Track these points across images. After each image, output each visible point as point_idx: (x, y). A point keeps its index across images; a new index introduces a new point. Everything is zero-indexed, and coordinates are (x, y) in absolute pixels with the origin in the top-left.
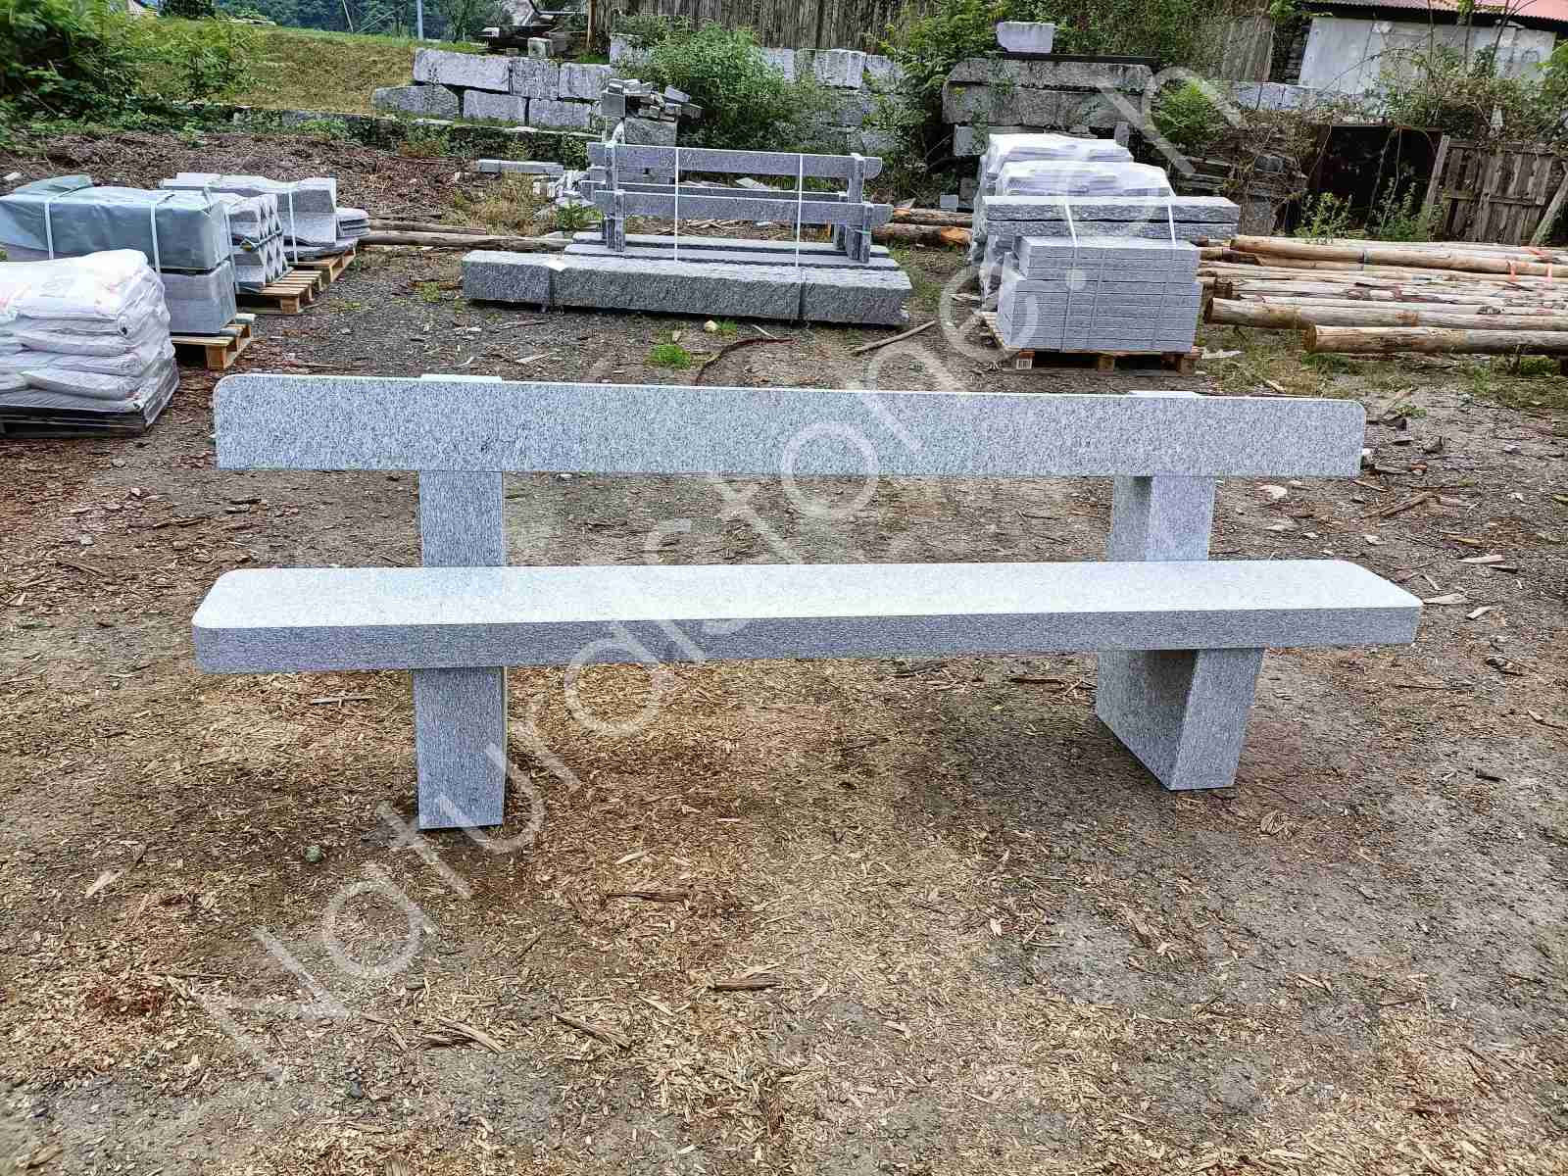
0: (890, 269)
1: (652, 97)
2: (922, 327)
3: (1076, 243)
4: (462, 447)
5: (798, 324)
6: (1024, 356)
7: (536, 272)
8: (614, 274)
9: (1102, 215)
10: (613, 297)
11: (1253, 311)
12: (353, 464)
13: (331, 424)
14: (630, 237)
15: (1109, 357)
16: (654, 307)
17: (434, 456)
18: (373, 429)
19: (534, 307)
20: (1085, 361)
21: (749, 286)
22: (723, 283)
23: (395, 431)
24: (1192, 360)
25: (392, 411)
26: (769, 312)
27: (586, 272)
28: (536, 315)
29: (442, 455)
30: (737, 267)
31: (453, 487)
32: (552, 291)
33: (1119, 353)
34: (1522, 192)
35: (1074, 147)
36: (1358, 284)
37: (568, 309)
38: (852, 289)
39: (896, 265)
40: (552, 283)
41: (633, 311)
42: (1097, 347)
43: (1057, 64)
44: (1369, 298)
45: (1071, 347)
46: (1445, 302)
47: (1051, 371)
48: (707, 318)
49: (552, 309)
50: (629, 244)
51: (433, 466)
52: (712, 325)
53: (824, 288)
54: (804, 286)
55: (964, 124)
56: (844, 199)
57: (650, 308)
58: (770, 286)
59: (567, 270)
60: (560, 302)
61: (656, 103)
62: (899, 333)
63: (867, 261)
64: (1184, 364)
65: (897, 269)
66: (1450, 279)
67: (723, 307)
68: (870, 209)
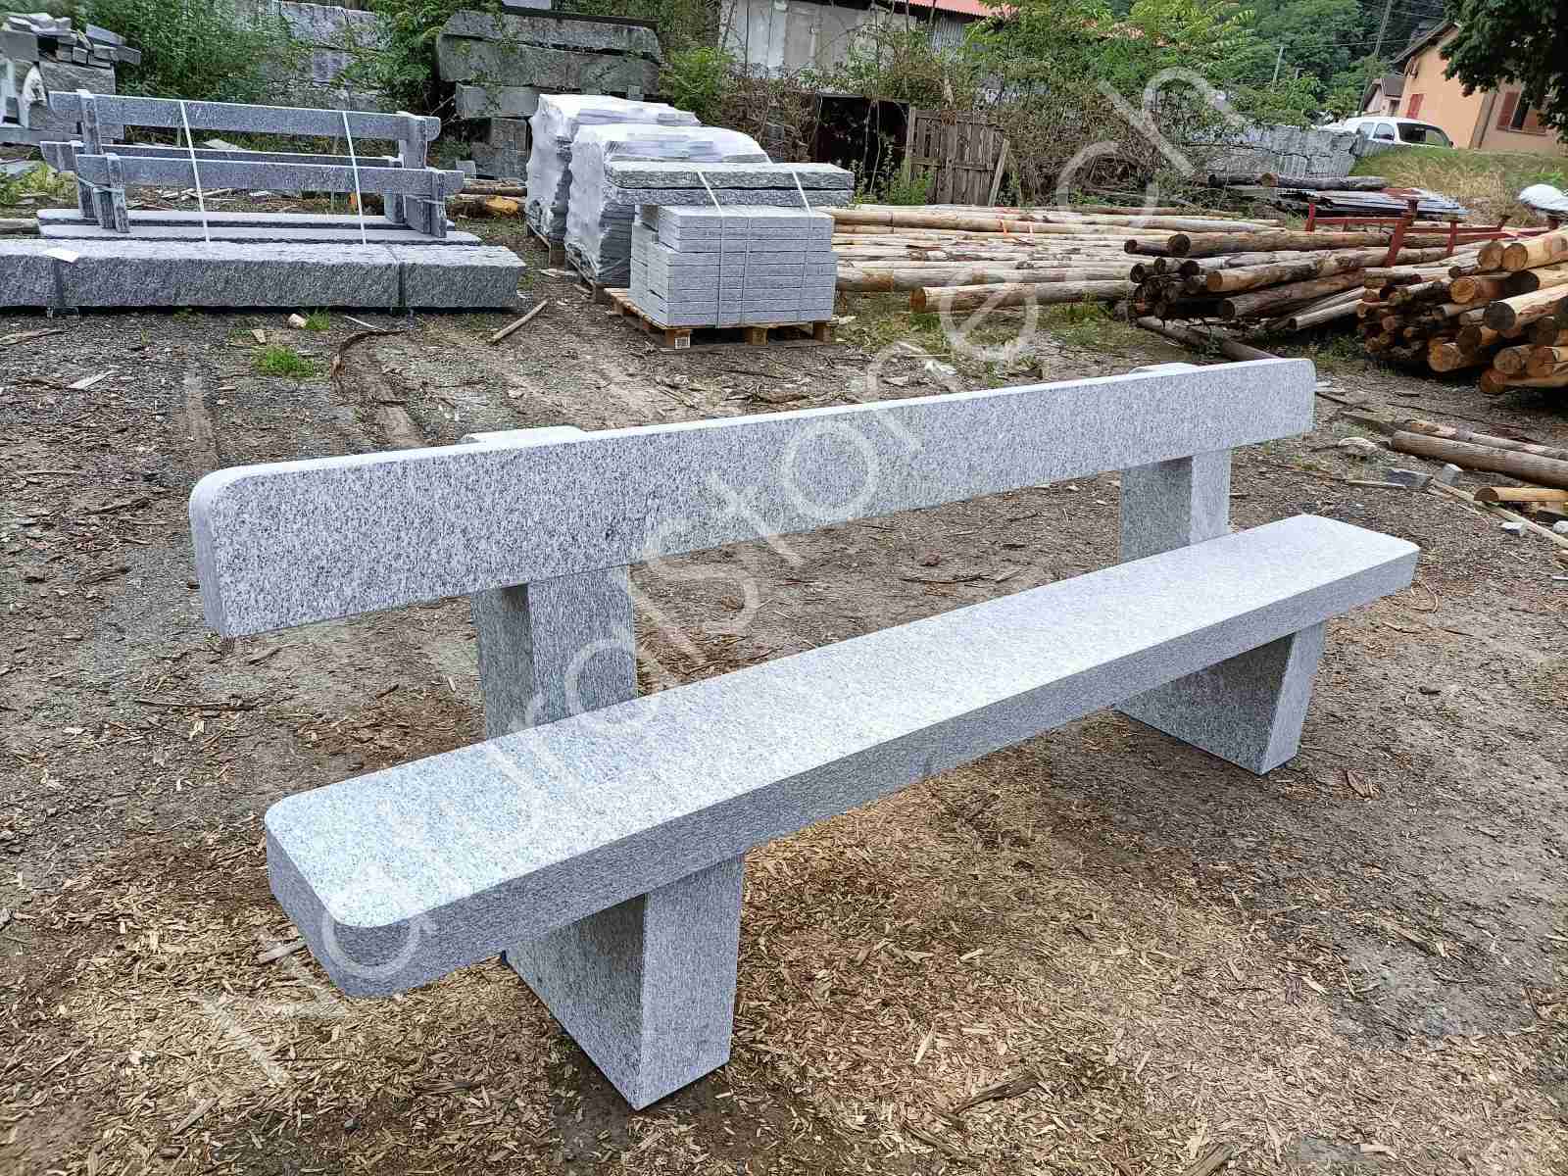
0: (470, 243)
1: (74, 36)
2: (538, 309)
3: (721, 212)
4: (582, 538)
5: (400, 312)
6: (682, 334)
7: (31, 264)
8: (149, 262)
9: (733, 183)
10: (153, 291)
11: (856, 276)
12: (439, 590)
13: (403, 534)
14: (133, 215)
15: (760, 331)
16: (212, 301)
17: (547, 558)
18: (464, 531)
19: (35, 311)
20: (738, 335)
21: (335, 270)
22: (300, 267)
23: (495, 528)
24: (833, 327)
25: (488, 501)
26: (363, 299)
27: (109, 261)
28: (42, 322)
29: (558, 554)
30: (304, 247)
31: (574, 597)
32: (60, 288)
33: (771, 326)
34: (975, 159)
35: (641, 110)
36: (909, 247)
37: (85, 311)
38: (460, 268)
39: (479, 239)
40: (59, 280)
41: (182, 308)
42: (750, 320)
43: (559, 21)
44: (928, 259)
45: (727, 322)
46: (986, 259)
47: (710, 347)
48: (289, 311)
49: (62, 312)
50: (135, 223)
51: (547, 572)
52: (295, 319)
53: (427, 268)
54: (402, 266)
55: (468, 83)
56: (397, 165)
57: (206, 303)
58: (361, 267)
59: (79, 260)
60: (73, 303)
61: (80, 44)
62: (519, 316)
63: (445, 235)
64: (826, 333)
65: (479, 244)
66: (965, 239)
67: (305, 295)
68: (441, 177)
